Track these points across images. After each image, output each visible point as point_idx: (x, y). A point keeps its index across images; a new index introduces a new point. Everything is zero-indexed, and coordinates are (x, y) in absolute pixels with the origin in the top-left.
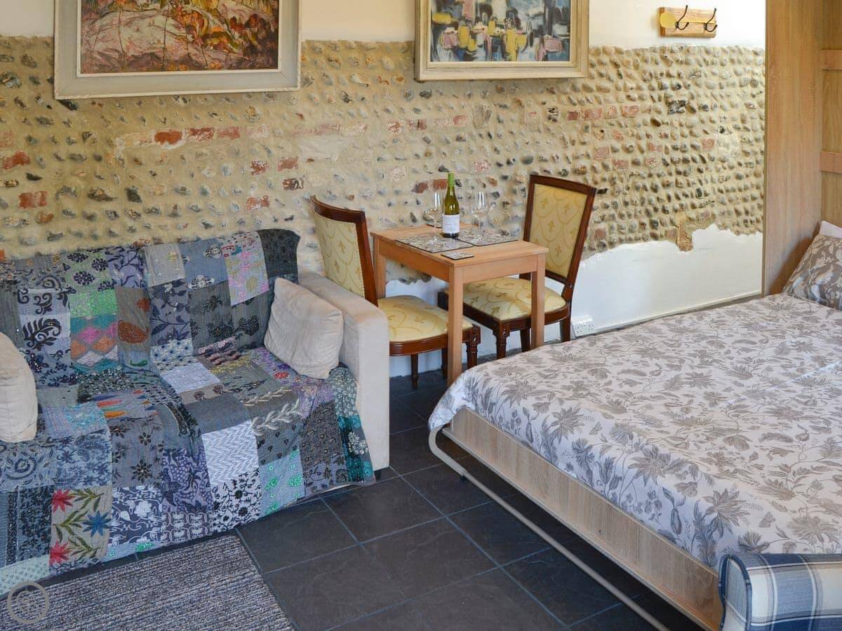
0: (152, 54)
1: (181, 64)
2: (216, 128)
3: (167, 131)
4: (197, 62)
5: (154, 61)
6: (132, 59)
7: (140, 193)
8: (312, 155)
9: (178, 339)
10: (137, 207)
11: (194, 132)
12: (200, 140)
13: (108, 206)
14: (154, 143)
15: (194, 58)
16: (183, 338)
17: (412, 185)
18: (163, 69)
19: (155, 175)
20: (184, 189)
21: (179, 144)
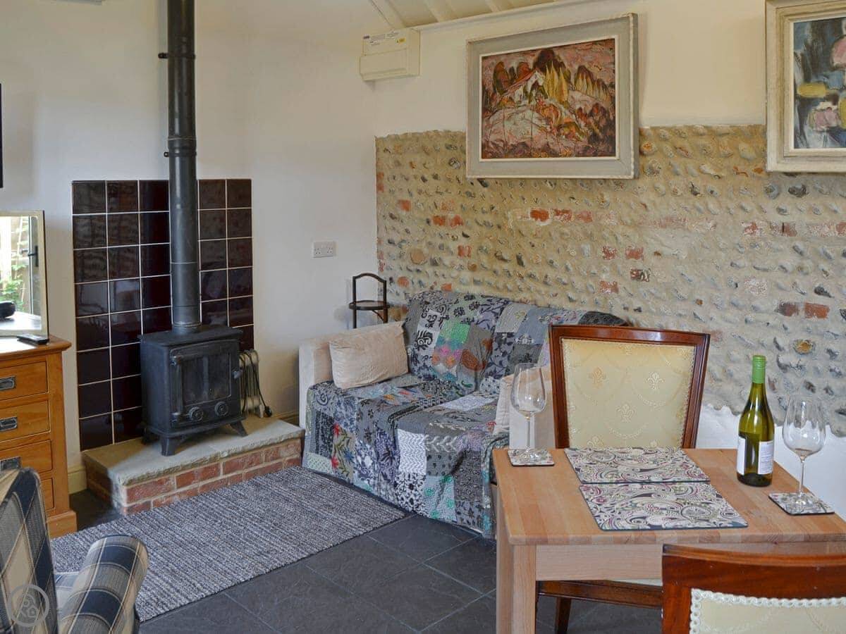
0: (524, 144)
1: (542, 152)
2: (574, 210)
3: (538, 210)
4: (554, 150)
5: (524, 150)
6: (511, 148)
7: (524, 260)
8: (658, 249)
9: (495, 378)
10: (522, 271)
11: (557, 213)
12: (562, 221)
13: (505, 266)
14: (530, 219)
15: (551, 146)
16: (498, 378)
17: (776, 304)
18: (530, 156)
19: (533, 246)
20: (552, 262)
21: (548, 222)
